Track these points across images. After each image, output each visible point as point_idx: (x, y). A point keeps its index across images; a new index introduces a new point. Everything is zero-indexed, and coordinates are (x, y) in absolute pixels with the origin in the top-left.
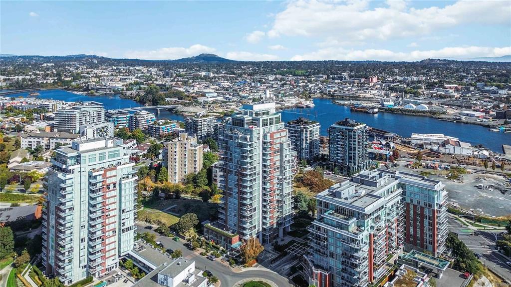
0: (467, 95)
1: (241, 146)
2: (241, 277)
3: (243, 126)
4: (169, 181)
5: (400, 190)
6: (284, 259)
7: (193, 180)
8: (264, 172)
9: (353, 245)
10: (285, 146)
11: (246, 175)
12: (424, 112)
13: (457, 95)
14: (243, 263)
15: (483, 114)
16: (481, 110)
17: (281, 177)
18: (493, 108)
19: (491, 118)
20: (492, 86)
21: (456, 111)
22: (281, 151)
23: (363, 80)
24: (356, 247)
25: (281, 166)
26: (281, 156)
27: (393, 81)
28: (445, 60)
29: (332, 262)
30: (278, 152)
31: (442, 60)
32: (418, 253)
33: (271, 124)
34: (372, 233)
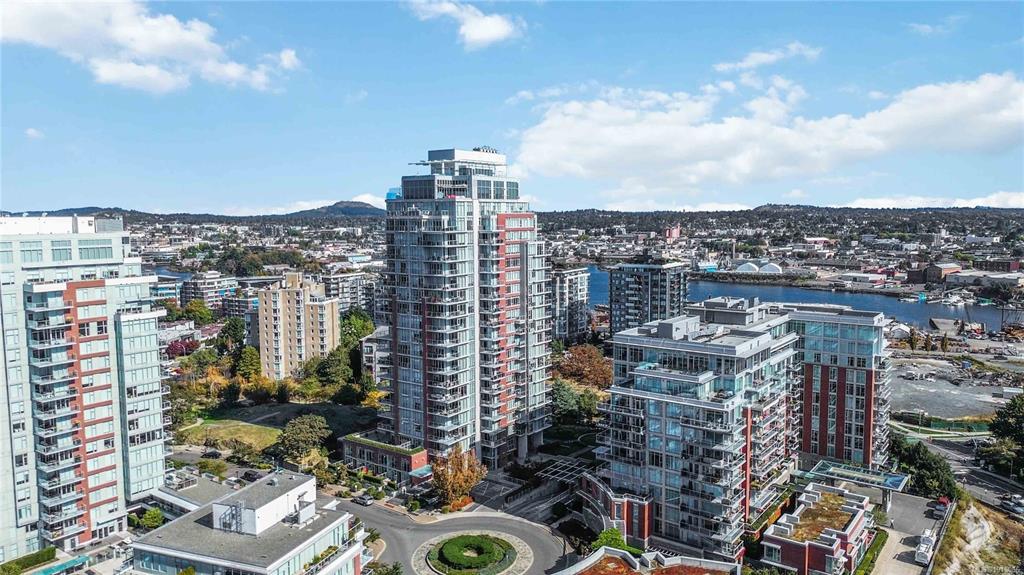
0: (848, 253)
1: (427, 241)
2: (436, 530)
3: (432, 196)
4: (263, 374)
5: (793, 336)
6: (535, 493)
7: (321, 369)
8: (484, 305)
9: (710, 427)
10: (532, 251)
11: (441, 309)
12: (774, 277)
13: (828, 252)
14: (441, 505)
15: (884, 277)
16: (879, 271)
17: (522, 322)
18: (901, 267)
19: (898, 282)
20: (890, 238)
21: (834, 275)
22: (522, 260)
23: (653, 234)
24: (719, 429)
25: (522, 295)
26: (523, 272)
27: (710, 236)
28: (798, 206)
29: (656, 477)
30: (515, 264)
31: (792, 207)
32: (834, 466)
33: (499, 196)
34: (749, 406)
